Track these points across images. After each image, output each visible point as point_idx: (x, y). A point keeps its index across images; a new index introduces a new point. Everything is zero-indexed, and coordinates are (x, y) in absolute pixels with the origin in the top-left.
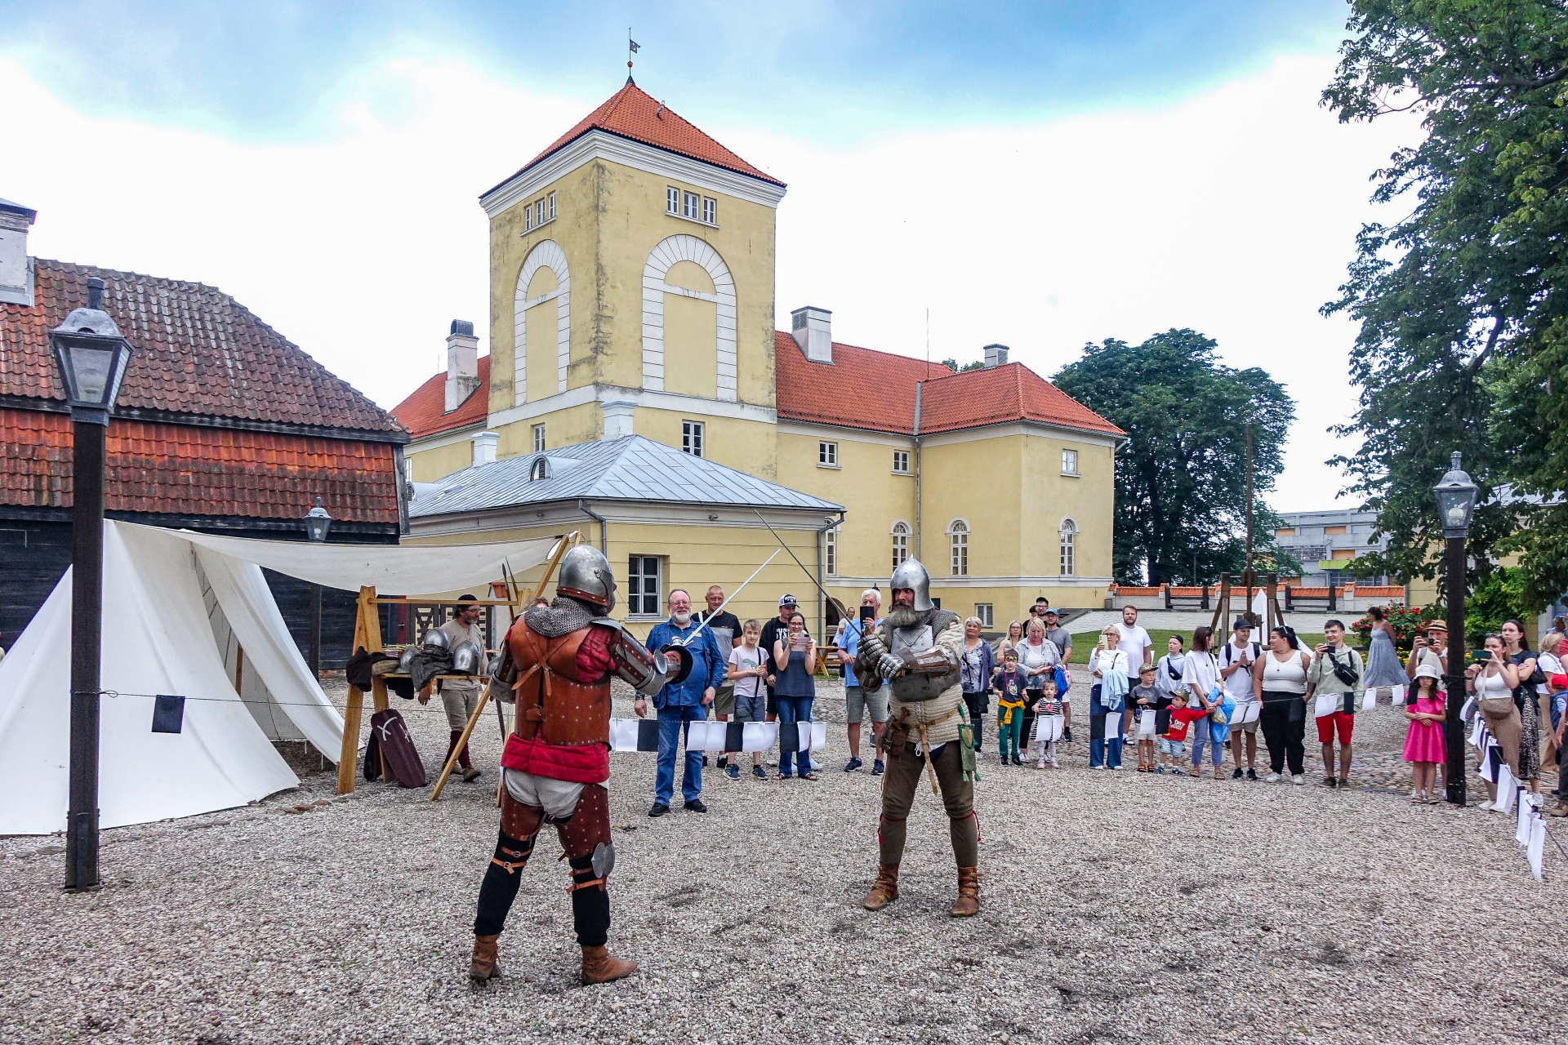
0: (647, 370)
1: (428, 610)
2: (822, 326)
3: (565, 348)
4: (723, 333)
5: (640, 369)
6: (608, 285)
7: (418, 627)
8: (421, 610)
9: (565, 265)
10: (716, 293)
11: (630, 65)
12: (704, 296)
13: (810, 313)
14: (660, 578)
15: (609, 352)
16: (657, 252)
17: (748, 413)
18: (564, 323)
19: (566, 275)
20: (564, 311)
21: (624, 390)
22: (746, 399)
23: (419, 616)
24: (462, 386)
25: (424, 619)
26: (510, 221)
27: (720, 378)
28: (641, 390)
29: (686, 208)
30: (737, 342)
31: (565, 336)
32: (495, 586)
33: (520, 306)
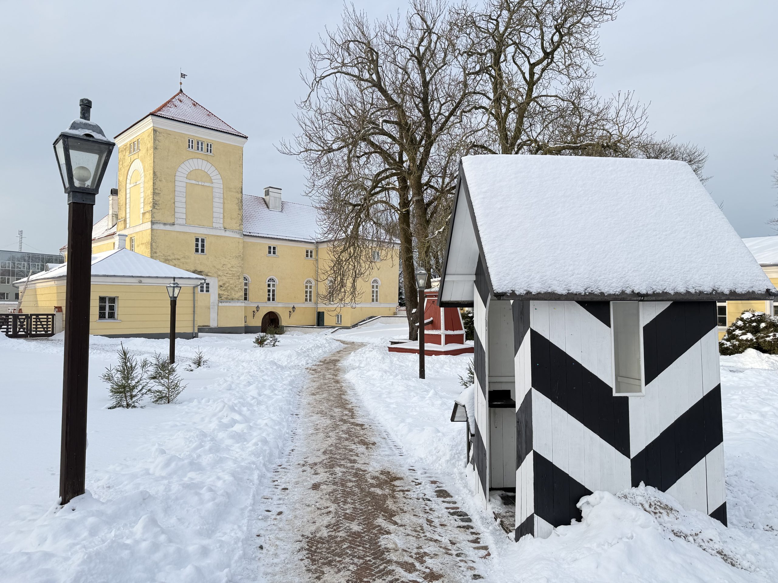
0: (177, 215)
1: (24, 317)
2: (276, 195)
3: (142, 205)
4: (216, 200)
5: (174, 215)
6: (158, 180)
7: (19, 323)
8: (20, 317)
9: (143, 171)
10: (212, 183)
11: (181, 83)
12: (206, 184)
13: (271, 190)
14: (116, 305)
15: (158, 208)
16: (183, 166)
17: (228, 234)
18: (142, 195)
19: (143, 175)
20: (142, 190)
21: (165, 224)
22: (227, 227)
23: (20, 319)
24: (114, 218)
25: (22, 320)
26: (125, 149)
27: (214, 219)
28: (173, 224)
29: (198, 147)
30: (224, 203)
31: (142, 200)
32: (56, 307)
33: (128, 186)
